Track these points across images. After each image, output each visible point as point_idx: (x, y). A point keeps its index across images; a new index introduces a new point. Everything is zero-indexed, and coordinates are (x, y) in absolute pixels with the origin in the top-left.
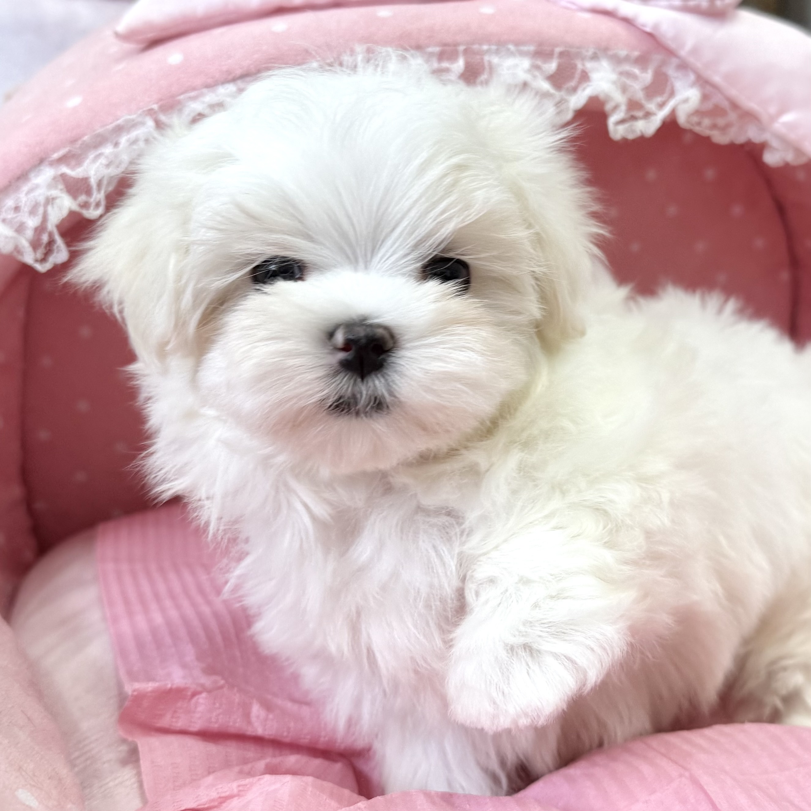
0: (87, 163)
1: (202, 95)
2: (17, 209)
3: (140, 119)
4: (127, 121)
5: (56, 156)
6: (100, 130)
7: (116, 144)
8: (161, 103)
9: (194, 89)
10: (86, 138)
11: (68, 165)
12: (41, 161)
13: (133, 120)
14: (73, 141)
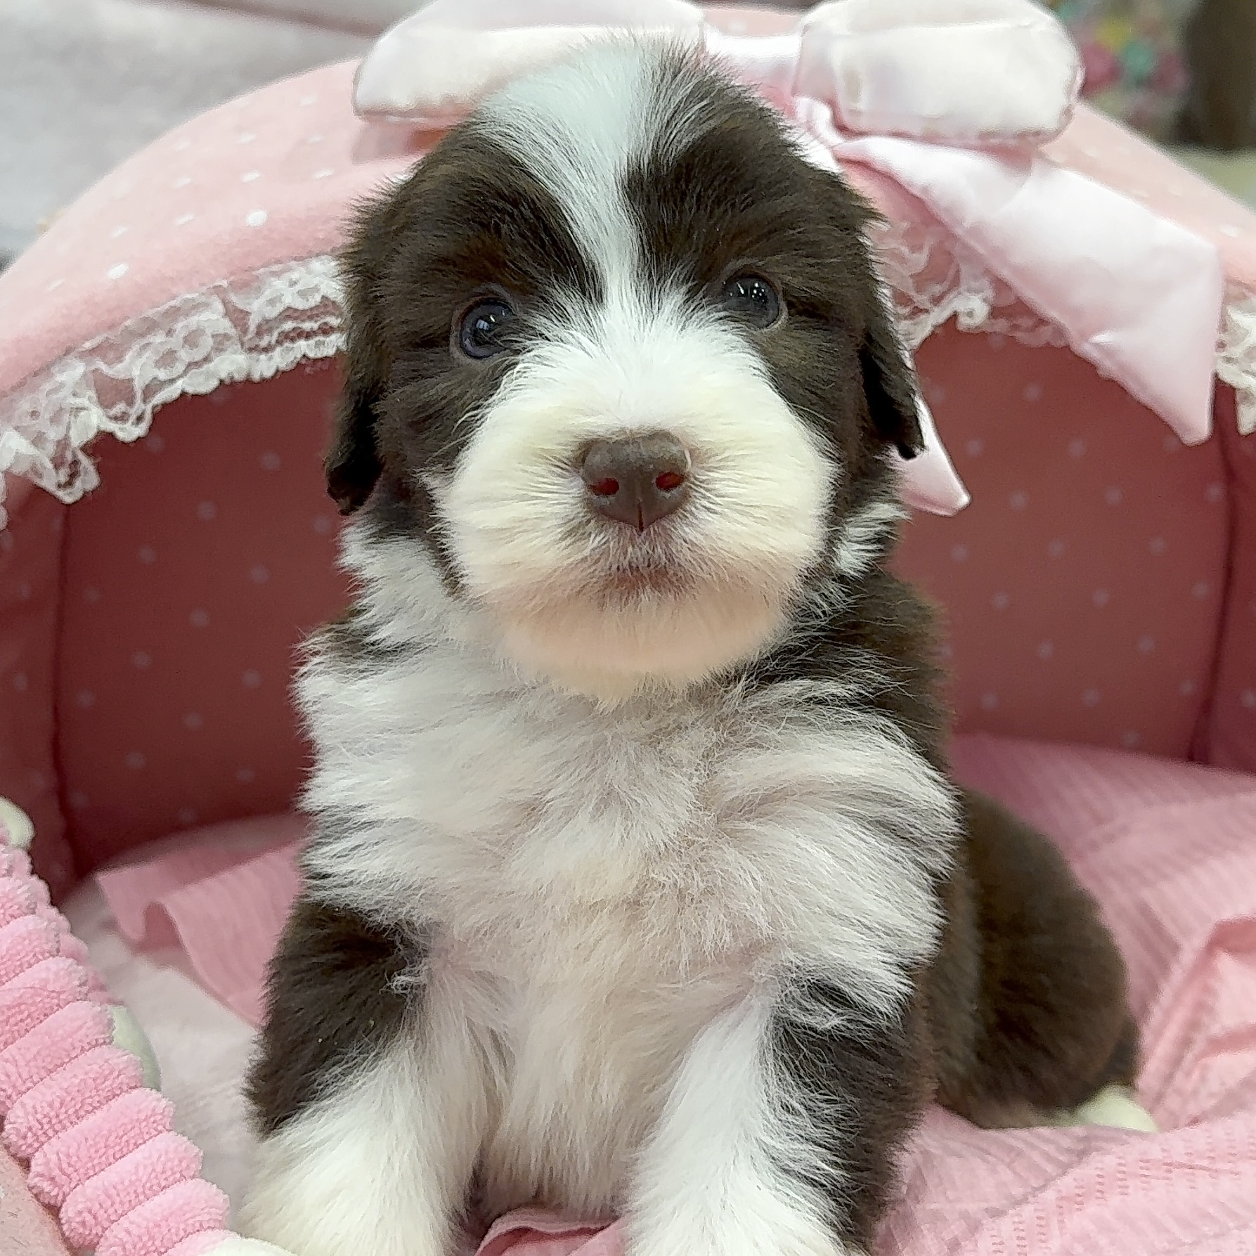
0: (128, 357)
1: (290, 269)
2: (34, 414)
3: (203, 299)
4: (186, 301)
5: (88, 345)
6: (150, 313)
7: (170, 333)
8: (232, 278)
9: (279, 262)
10: (128, 323)
11: (104, 358)
12: (68, 352)
13: (193, 300)
14: (112, 327)
